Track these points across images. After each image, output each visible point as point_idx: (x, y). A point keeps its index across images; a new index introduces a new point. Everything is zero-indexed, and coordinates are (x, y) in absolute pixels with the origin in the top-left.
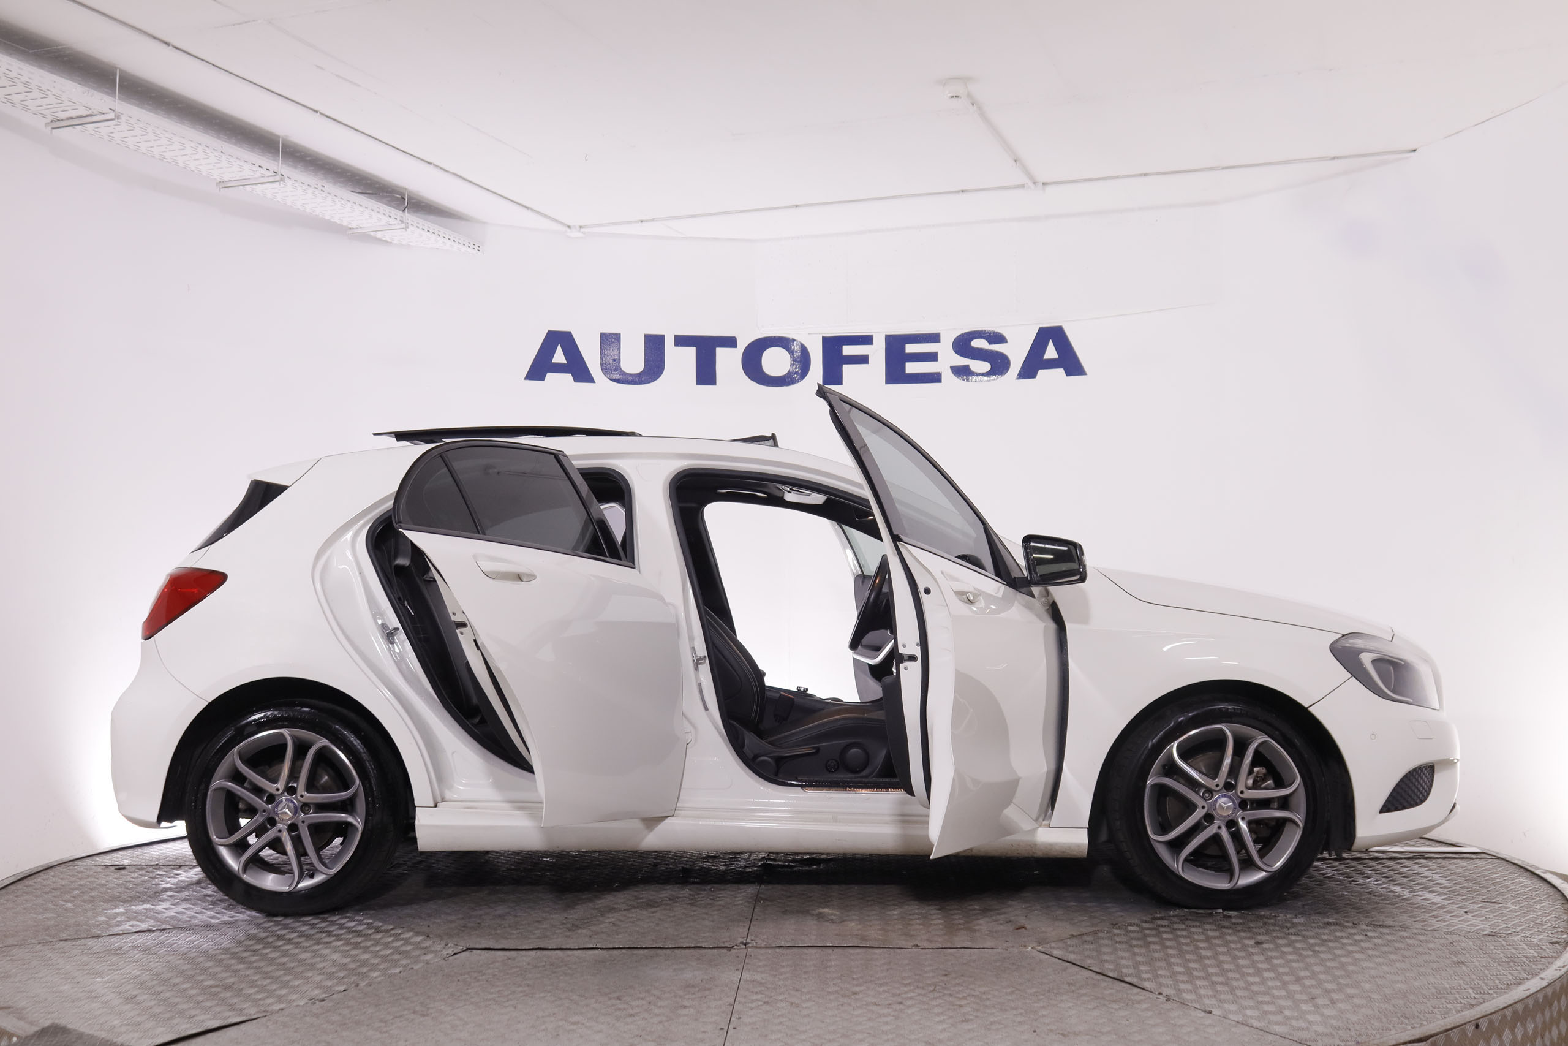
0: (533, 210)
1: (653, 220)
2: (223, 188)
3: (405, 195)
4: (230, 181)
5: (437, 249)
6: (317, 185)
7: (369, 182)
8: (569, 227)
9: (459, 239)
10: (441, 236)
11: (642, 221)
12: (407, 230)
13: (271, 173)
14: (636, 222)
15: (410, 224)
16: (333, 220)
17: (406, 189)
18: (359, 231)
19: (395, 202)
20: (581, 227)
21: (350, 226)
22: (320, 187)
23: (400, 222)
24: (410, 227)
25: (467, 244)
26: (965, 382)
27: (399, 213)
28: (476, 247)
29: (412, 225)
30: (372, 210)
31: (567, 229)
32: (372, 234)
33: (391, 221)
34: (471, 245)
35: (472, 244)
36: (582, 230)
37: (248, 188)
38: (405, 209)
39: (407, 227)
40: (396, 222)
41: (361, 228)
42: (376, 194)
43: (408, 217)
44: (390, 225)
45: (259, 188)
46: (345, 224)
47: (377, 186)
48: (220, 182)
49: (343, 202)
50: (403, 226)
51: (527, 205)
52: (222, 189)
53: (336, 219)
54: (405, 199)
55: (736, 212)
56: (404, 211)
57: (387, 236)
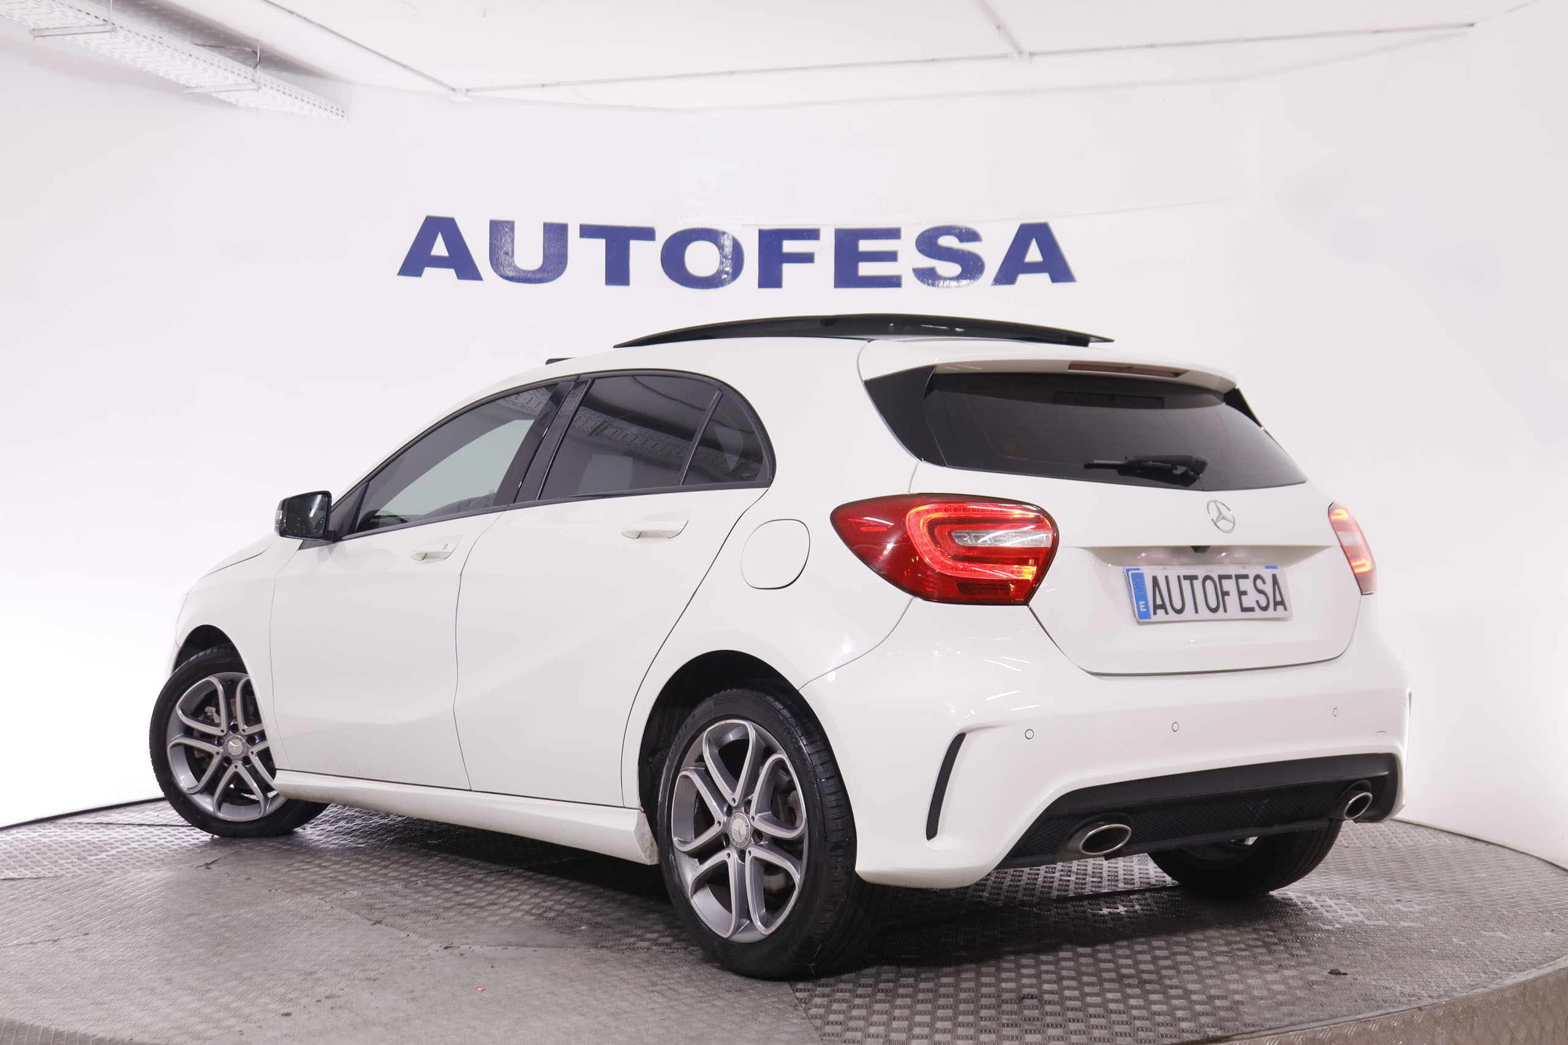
0: (411, 70)
1: (557, 84)
2: (37, 36)
3: (257, 49)
4: (48, 29)
5: (292, 113)
6: (154, 36)
7: (213, 31)
8: (453, 90)
9: (320, 103)
10: (299, 99)
11: (543, 86)
12: (260, 91)
13: (98, 22)
14: (537, 86)
15: (262, 84)
16: (167, 77)
17: (258, 41)
18: (200, 91)
19: (243, 56)
20: (468, 90)
21: (188, 85)
22: (157, 38)
23: (251, 82)
24: (264, 88)
25: (329, 109)
26: (930, 288)
27: (250, 70)
28: (340, 113)
29: (265, 85)
30: (219, 67)
31: (451, 93)
32: (214, 95)
33: (240, 80)
34: (334, 110)
35: (335, 108)
36: (470, 94)
37: (68, 38)
38: (257, 66)
39: (259, 88)
40: (246, 81)
41: (201, 87)
42: (222, 47)
43: (261, 74)
44: (237, 84)
45: (81, 38)
46: (182, 81)
47: (223, 36)
48: (34, 30)
49: (184, 57)
50: (255, 86)
51: (405, 63)
52: (36, 39)
53: (172, 76)
54: (257, 54)
55: (658, 78)
56: (255, 67)
57: (232, 98)
